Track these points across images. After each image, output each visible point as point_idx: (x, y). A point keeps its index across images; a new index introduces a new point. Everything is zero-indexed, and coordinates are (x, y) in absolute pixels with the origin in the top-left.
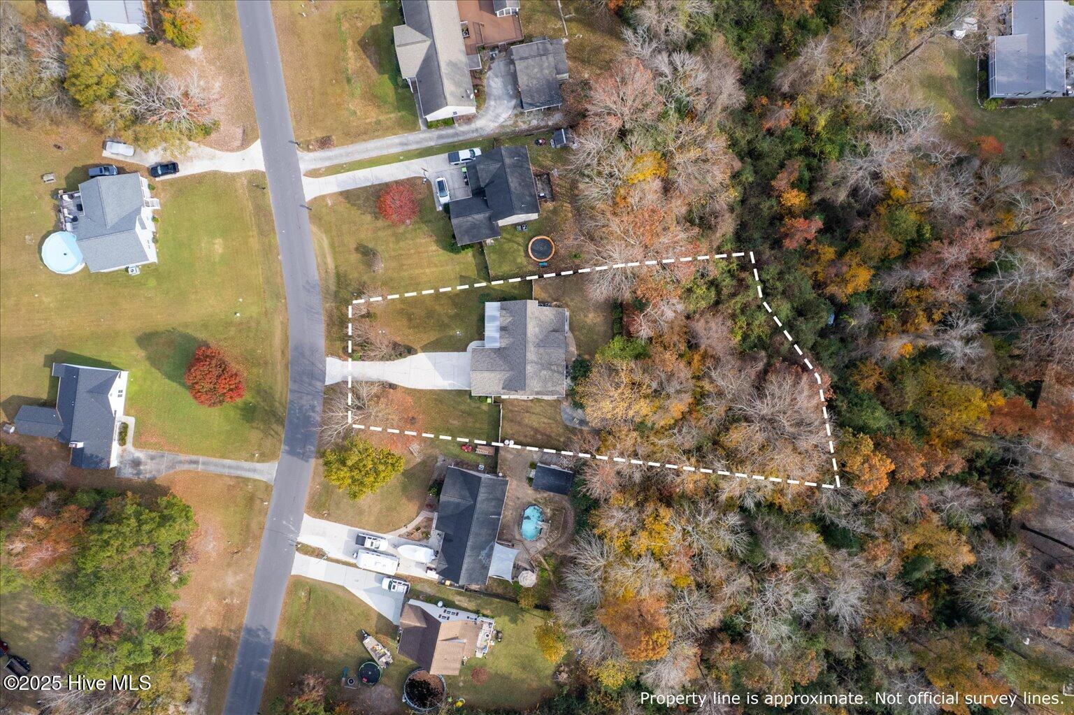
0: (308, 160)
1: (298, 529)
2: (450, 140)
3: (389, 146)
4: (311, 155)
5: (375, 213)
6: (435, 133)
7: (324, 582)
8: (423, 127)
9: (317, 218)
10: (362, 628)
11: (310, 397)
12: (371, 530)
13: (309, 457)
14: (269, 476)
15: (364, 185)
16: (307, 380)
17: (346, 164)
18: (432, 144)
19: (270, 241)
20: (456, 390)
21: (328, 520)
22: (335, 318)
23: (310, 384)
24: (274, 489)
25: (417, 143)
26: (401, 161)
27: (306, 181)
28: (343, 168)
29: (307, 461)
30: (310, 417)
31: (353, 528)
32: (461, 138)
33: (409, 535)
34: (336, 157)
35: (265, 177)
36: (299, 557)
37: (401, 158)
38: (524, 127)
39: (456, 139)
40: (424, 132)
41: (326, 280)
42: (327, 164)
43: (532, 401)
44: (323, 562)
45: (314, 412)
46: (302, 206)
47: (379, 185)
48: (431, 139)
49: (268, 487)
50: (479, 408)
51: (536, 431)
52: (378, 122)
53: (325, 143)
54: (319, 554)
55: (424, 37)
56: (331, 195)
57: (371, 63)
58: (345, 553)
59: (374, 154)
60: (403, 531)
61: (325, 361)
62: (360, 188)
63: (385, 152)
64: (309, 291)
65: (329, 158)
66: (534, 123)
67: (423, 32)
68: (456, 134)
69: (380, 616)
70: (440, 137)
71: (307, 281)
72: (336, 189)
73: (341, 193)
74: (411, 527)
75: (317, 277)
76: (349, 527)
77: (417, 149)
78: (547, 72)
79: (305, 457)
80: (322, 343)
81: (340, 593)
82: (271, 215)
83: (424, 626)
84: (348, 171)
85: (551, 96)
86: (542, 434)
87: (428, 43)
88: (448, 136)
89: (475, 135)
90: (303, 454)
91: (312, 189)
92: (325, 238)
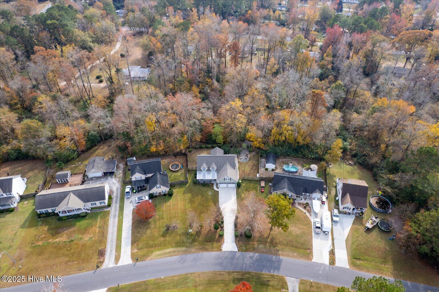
0: (109, 262)
1: (322, 264)
2: (119, 199)
3: (114, 223)
4: (106, 261)
5: (147, 228)
6: (113, 205)
7: (347, 251)
8: (109, 209)
9: (144, 257)
10: (363, 232)
11: (245, 259)
12: (312, 228)
13: (279, 259)
14: (295, 282)
15: (131, 234)
16: (235, 261)
17: (117, 242)
18: (118, 205)
19: (152, 284)
20: (237, 195)
21: (312, 249)
22: (201, 247)
23: (238, 259)
24: (302, 278)
25: (116, 211)
26: (123, 217)
27: (120, 263)
28: (119, 244)
29: (282, 260)
30: (256, 259)
31: (313, 236)
32: (119, 195)
33: (309, 212)
34: (112, 247)
35: (111, 288)
36: (338, 264)
37: (121, 217)
38: (121, 175)
39: (119, 197)
40: (111, 209)
41: (179, 252)
42: (114, 252)
43: (239, 170)
44: (336, 251)
45: (253, 257)
46: (134, 265)
47: (132, 227)
48: (116, 206)
49: (302, 283)
50: (244, 187)
51: (252, 169)
52: (100, 227)
53: (102, 254)
54: (332, 253)
55: (68, 197)
56: (132, 249)
57: (67, 230)
58: (328, 240)
59: (116, 229)
60: (307, 214)
61: (224, 251)
62: (132, 236)
63: (116, 224)
64: (185, 261)
65: (111, 251)
66: (121, 172)
67: (65, 197)
68: (117, 197)
69: (354, 223)
70: (116, 202)
71: (179, 261)
72: (129, 247)
73: (132, 244)
74: (304, 211)
75: (177, 257)
76: (313, 238)
77: (119, 211)
78: (101, 162)
79: (279, 262)
80: (214, 254)
81: (350, 243)
82: (135, 283)
83: (348, 194)
84: (121, 241)
85: (112, 163)
86: (253, 167)
87: (72, 194)
88: (117, 200)
89: (119, 190)
90: (278, 262)
91: (126, 259)
92: (155, 253)
